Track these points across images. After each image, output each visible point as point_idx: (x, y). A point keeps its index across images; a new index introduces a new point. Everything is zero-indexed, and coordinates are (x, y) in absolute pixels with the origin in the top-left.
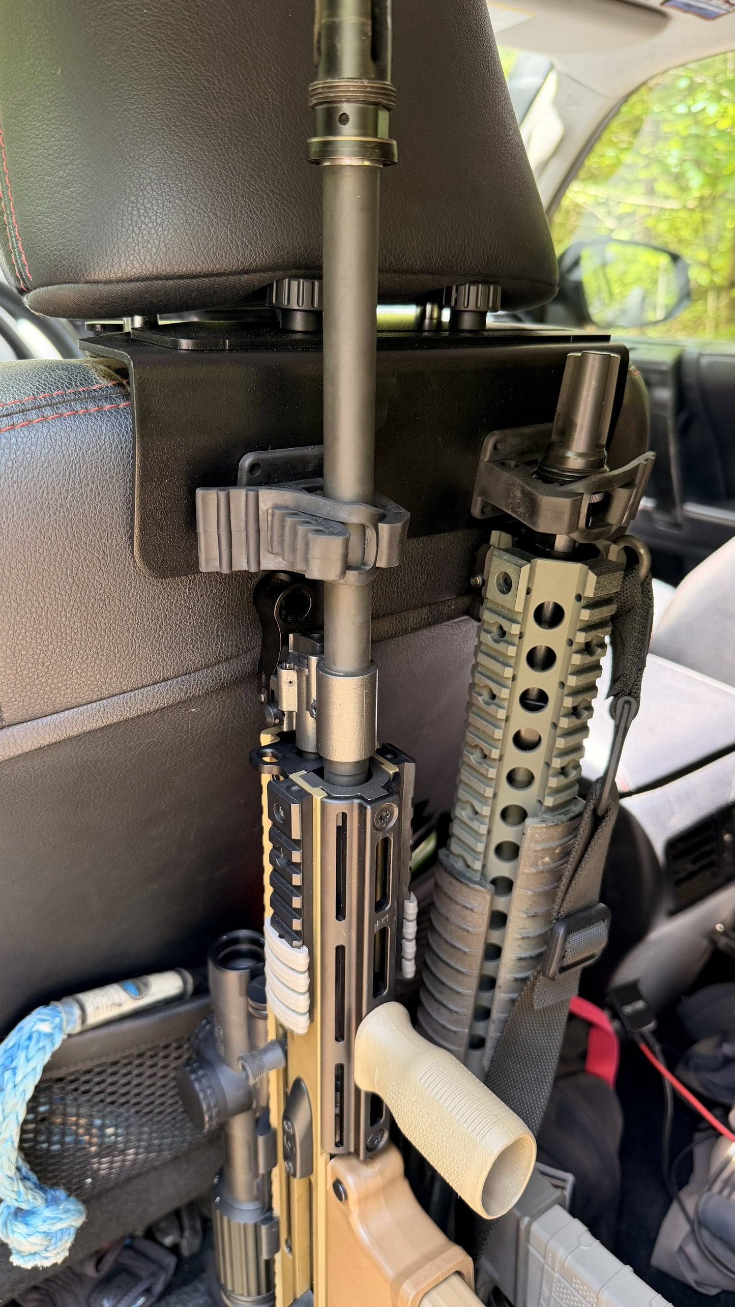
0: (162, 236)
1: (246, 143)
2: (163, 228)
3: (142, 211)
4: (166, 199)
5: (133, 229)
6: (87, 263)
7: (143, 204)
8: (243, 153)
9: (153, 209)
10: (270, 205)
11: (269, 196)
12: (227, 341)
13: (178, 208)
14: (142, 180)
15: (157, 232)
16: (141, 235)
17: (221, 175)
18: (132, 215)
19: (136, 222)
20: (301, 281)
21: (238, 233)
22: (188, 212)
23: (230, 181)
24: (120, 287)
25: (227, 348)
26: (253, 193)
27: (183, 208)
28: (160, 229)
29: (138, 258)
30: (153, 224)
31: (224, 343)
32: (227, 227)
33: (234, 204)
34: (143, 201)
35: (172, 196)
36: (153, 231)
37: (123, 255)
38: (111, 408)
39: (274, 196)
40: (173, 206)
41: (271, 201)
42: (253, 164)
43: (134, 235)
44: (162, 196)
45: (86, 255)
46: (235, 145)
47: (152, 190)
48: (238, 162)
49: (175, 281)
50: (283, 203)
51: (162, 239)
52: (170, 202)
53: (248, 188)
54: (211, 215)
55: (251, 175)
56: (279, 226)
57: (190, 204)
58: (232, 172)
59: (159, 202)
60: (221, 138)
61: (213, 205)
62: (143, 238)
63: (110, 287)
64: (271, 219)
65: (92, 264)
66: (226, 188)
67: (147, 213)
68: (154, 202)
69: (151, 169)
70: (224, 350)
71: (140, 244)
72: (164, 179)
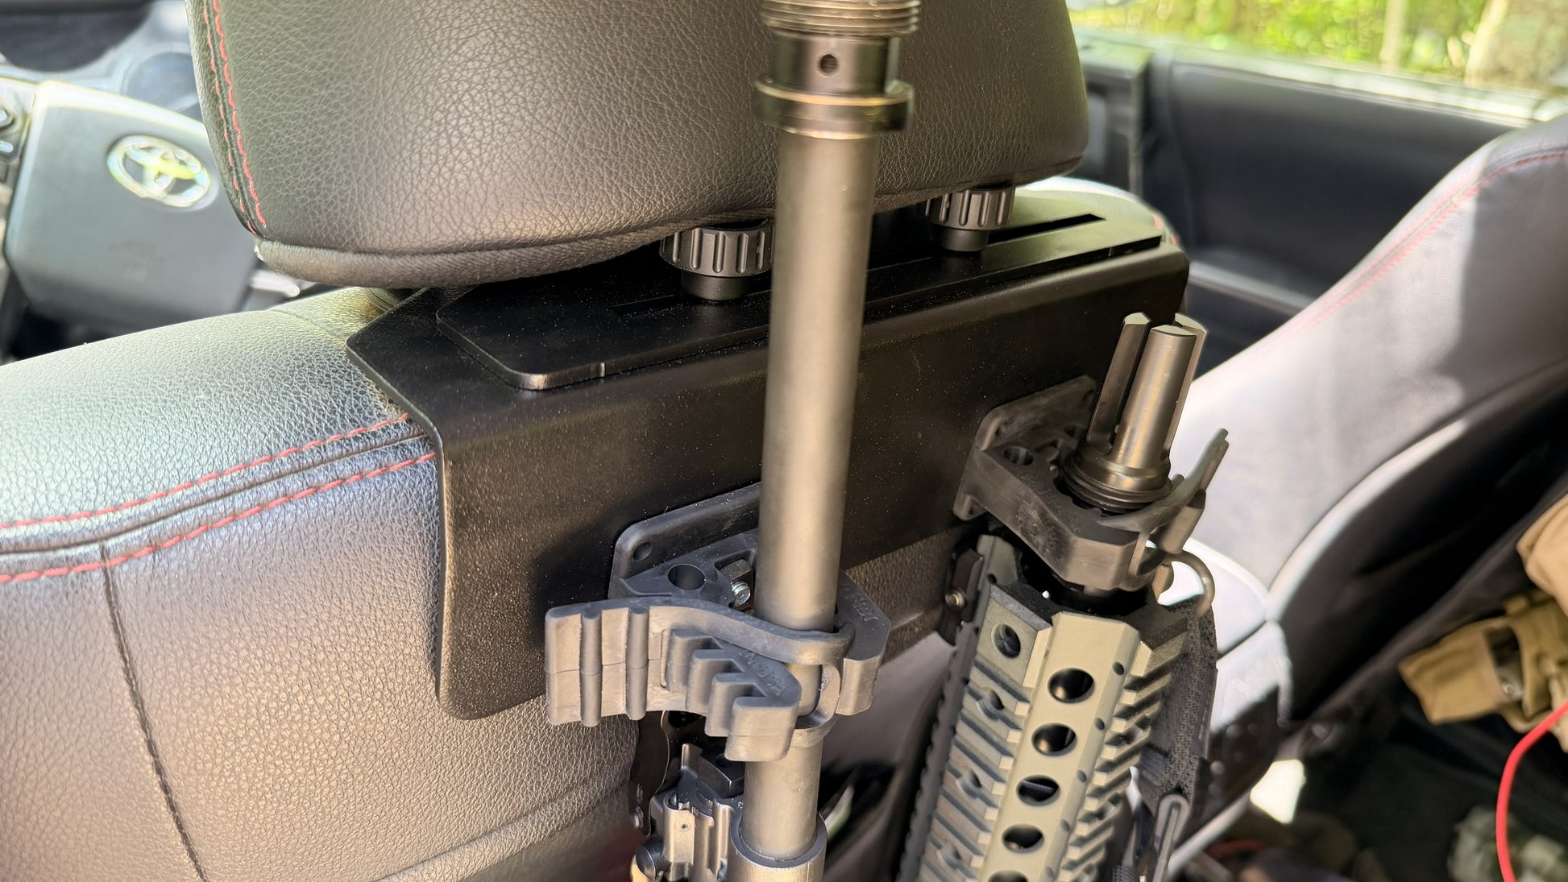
0: (491, 183)
1: (635, 14)
2: (491, 169)
3: (455, 140)
4: (497, 119)
5: (440, 170)
6: (360, 223)
7: (456, 128)
8: (630, 32)
9: (474, 137)
10: (675, 122)
11: (671, 105)
12: (603, 365)
13: (518, 134)
14: (455, 83)
15: (481, 176)
16: (453, 181)
17: (593, 75)
18: (438, 145)
19: (445, 158)
20: (721, 233)
21: (620, 174)
22: (534, 142)
23: (608, 84)
24: (418, 262)
25: (603, 374)
26: (647, 103)
27: (527, 134)
28: (487, 171)
29: (450, 220)
30: (474, 162)
31: (598, 369)
32: (602, 165)
33: (615, 125)
34: (458, 122)
35: (508, 113)
36: (475, 175)
37: (423, 213)
38: (403, 467)
39: (681, 105)
40: (509, 132)
41: (676, 115)
42: (647, 50)
43: (442, 181)
44: (490, 113)
45: (357, 210)
46: (617, 19)
47: (473, 101)
48: (622, 48)
49: (513, 251)
50: (695, 116)
51: (491, 189)
52: (505, 124)
53: (638, 96)
54: (575, 145)
55: (642, 71)
56: (689, 157)
57: (539, 127)
58: (610, 68)
59: (486, 124)
60: (592, 8)
61: (578, 128)
62: (457, 186)
63: (398, 262)
64: (677, 146)
65: (368, 224)
66: (601, 97)
67: (464, 143)
68: (476, 123)
69: (470, 64)
70: (598, 378)
71: (452, 197)
72: (492, 83)
